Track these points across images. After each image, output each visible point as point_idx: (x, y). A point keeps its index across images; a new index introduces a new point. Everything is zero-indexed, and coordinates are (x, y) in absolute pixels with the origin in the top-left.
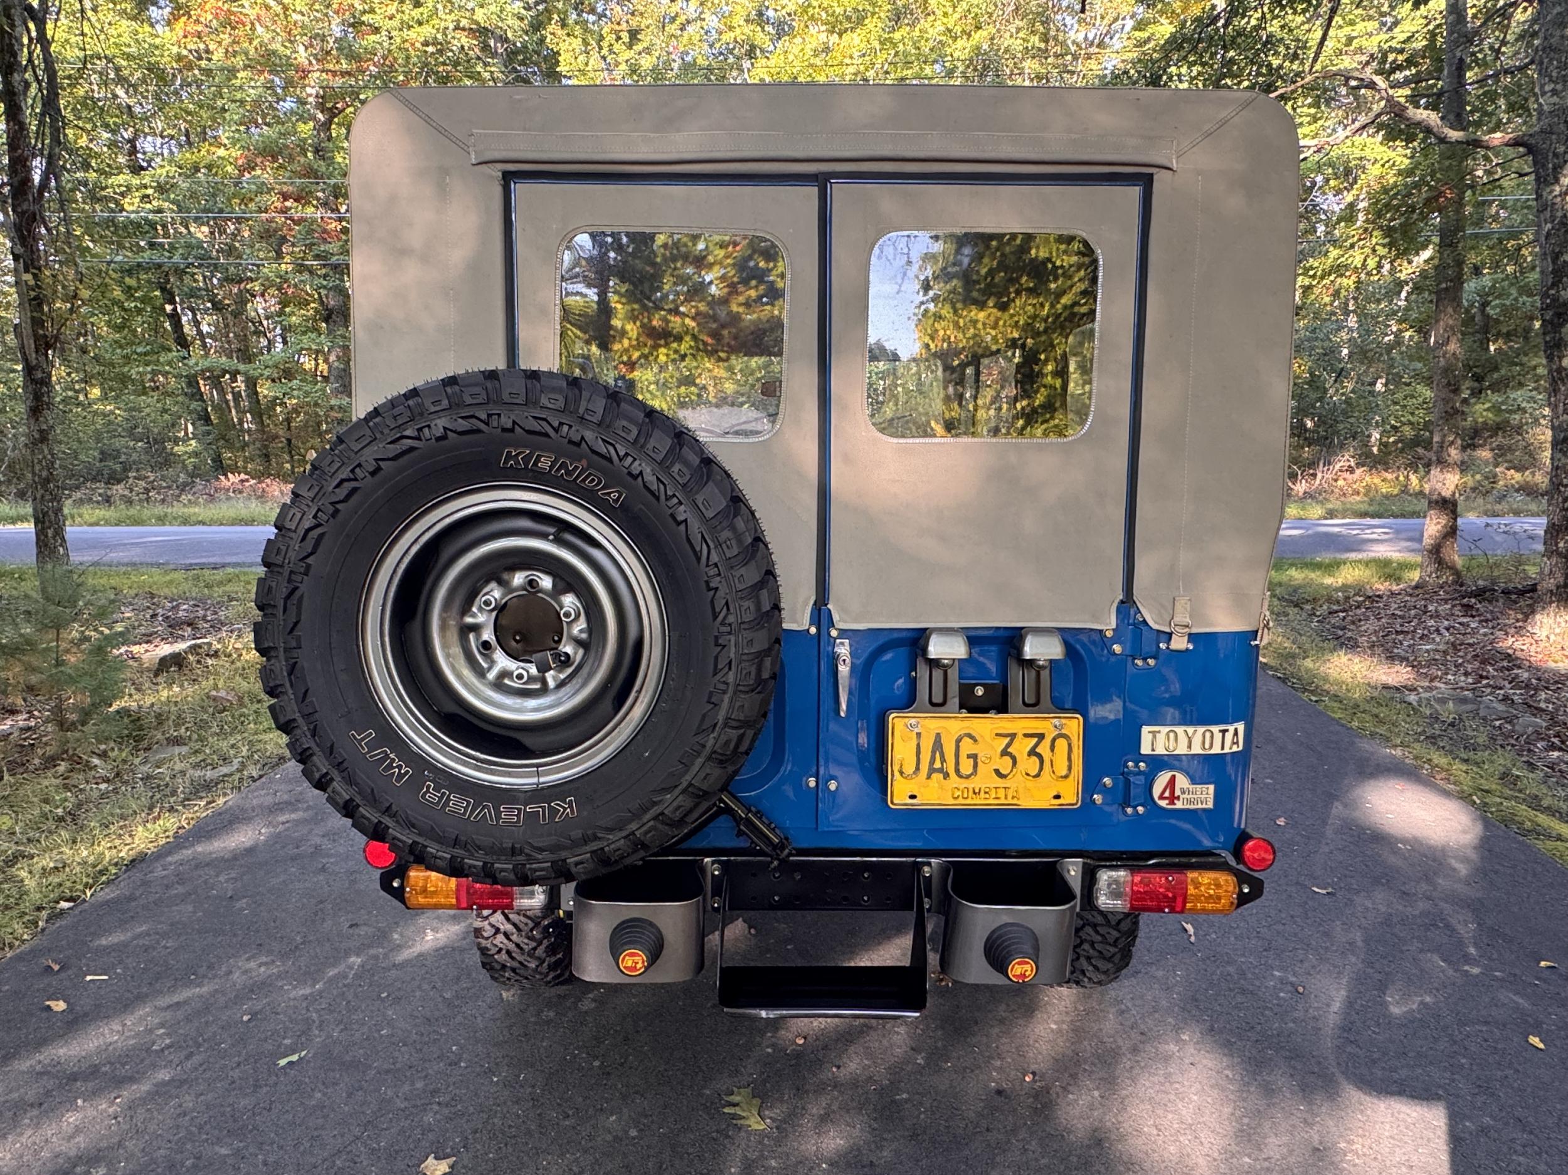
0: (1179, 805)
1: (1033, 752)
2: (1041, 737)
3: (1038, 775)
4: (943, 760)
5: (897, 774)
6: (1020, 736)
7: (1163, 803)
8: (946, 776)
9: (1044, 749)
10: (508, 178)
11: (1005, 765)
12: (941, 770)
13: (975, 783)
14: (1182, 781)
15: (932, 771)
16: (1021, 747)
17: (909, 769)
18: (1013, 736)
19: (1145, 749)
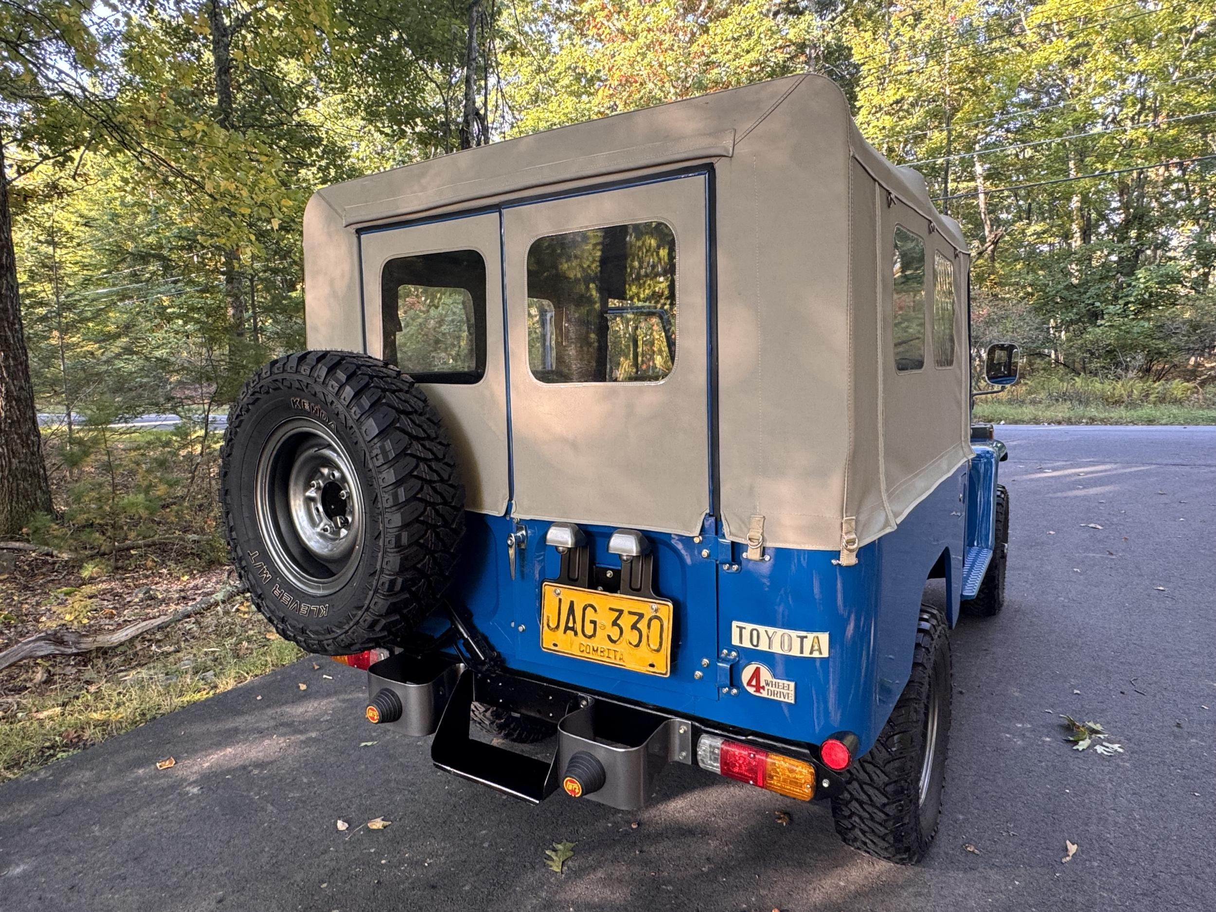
0: (764, 694)
1: (634, 627)
2: (641, 616)
3: (637, 646)
4: (574, 622)
5: (545, 625)
6: (626, 613)
7: (751, 690)
8: (576, 634)
9: (642, 625)
10: (359, 232)
11: (615, 633)
12: (572, 629)
13: (594, 643)
14: (766, 674)
15: (567, 628)
16: (626, 621)
17: (553, 625)
18: (621, 612)
19: (735, 641)
